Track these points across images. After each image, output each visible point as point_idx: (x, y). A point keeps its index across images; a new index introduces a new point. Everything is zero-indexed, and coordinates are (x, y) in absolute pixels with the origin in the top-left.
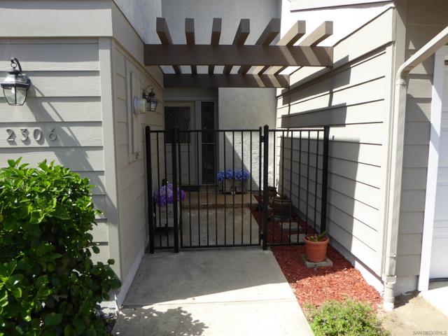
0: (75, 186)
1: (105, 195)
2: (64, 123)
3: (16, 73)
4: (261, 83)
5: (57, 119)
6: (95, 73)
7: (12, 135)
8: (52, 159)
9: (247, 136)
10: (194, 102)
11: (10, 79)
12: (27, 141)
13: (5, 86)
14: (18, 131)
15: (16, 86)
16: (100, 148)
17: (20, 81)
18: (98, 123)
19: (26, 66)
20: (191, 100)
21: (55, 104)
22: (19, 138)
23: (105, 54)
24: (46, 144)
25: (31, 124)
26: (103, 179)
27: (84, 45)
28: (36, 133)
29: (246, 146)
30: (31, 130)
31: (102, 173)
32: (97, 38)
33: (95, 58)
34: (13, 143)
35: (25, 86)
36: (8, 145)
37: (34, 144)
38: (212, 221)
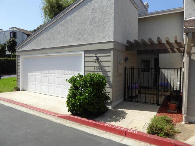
0: (103, 78)
1: (110, 82)
2: (104, 66)
3: (96, 57)
4: (171, 52)
5: (103, 65)
6: (110, 56)
7: (95, 68)
8: (101, 74)
9: (170, 71)
10: (151, 58)
11: (95, 58)
12: (97, 70)
13: (94, 59)
14: (96, 67)
15: (96, 59)
16: (110, 72)
17: (97, 58)
18: (110, 66)
19: (98, 55)
20: (150, 57)
21: (102, 62)
22: (96, 69)
23: (112, 52)
24: (100, 70)
25: (98, 66)
26: (110, 78)
27: (108, 50)
28: (99, 68)
29: (169, 74)
30: (98, 67)
31: (110, 77)
32: (111, 49)
33: (110, 53)
34: (95, 70)
35: (98, 59)
36: (94, 70)
37: (98, 70)
38: (149, 98)
